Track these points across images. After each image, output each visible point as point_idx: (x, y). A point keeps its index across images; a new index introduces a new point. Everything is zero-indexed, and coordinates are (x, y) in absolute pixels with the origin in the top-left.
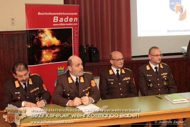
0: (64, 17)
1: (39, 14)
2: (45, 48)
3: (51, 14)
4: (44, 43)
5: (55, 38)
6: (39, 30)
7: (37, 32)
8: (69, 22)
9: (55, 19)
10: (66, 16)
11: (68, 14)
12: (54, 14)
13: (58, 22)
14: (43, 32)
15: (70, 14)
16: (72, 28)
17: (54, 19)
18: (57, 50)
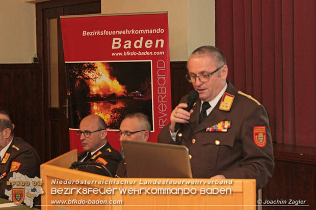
0: (133, 38)
1: (85, 33)
2: (97, 98)
3: (106, 33)
4: (94, 90)
5: (116, 80)
6: (84, 63)
7: (81, 67)
8: (144, 49)
9: (116, 43)
10: (138, 37)
11: (141, 31)
12: (114, 33)
13: (122, 50)
14: (92, 68)
15: (147, 31)
16: (151, 61)
17: (114, 43)
18: (119, 105)
